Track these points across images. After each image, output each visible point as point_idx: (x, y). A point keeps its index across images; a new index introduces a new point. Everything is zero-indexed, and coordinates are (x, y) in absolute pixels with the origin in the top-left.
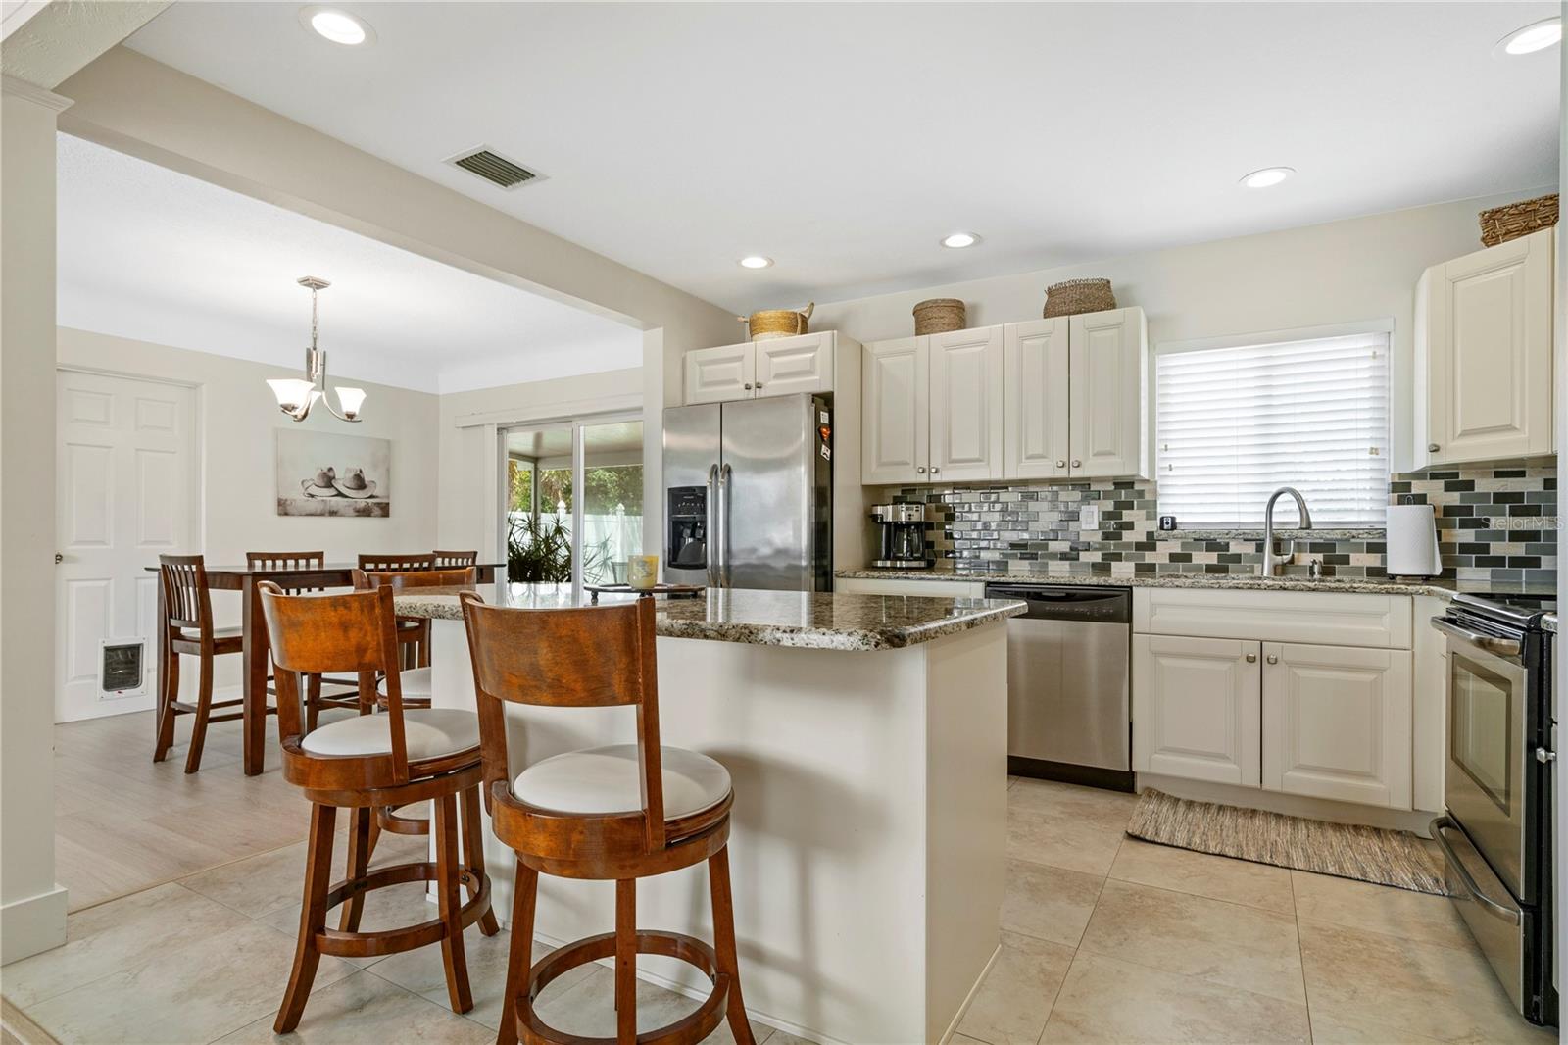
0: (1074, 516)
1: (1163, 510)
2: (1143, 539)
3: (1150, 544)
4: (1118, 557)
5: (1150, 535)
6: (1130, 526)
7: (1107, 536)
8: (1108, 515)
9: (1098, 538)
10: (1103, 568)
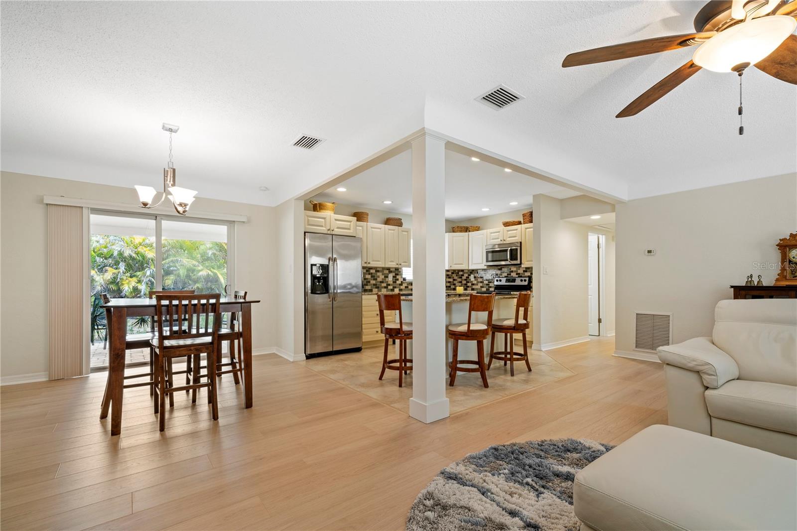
0: (387, 277)
1: (404, 276)
2: (400, 283)
3: (401, 284)
4: (396, 287)
5: (402, 282)
6: (398, 280)
7: (393, 282)
8: (393, 277)
9: (392, 283)
10: (392, 290)
